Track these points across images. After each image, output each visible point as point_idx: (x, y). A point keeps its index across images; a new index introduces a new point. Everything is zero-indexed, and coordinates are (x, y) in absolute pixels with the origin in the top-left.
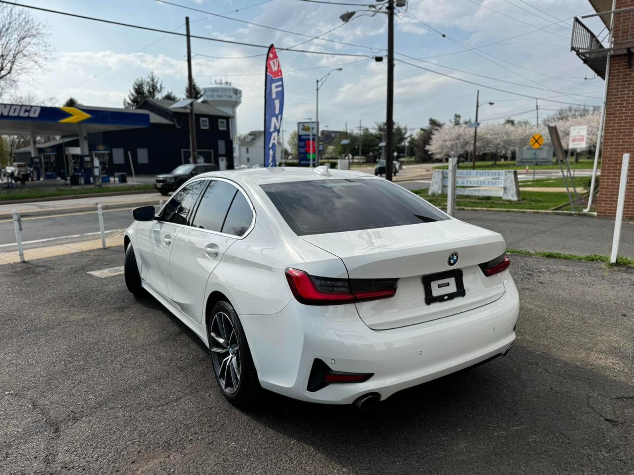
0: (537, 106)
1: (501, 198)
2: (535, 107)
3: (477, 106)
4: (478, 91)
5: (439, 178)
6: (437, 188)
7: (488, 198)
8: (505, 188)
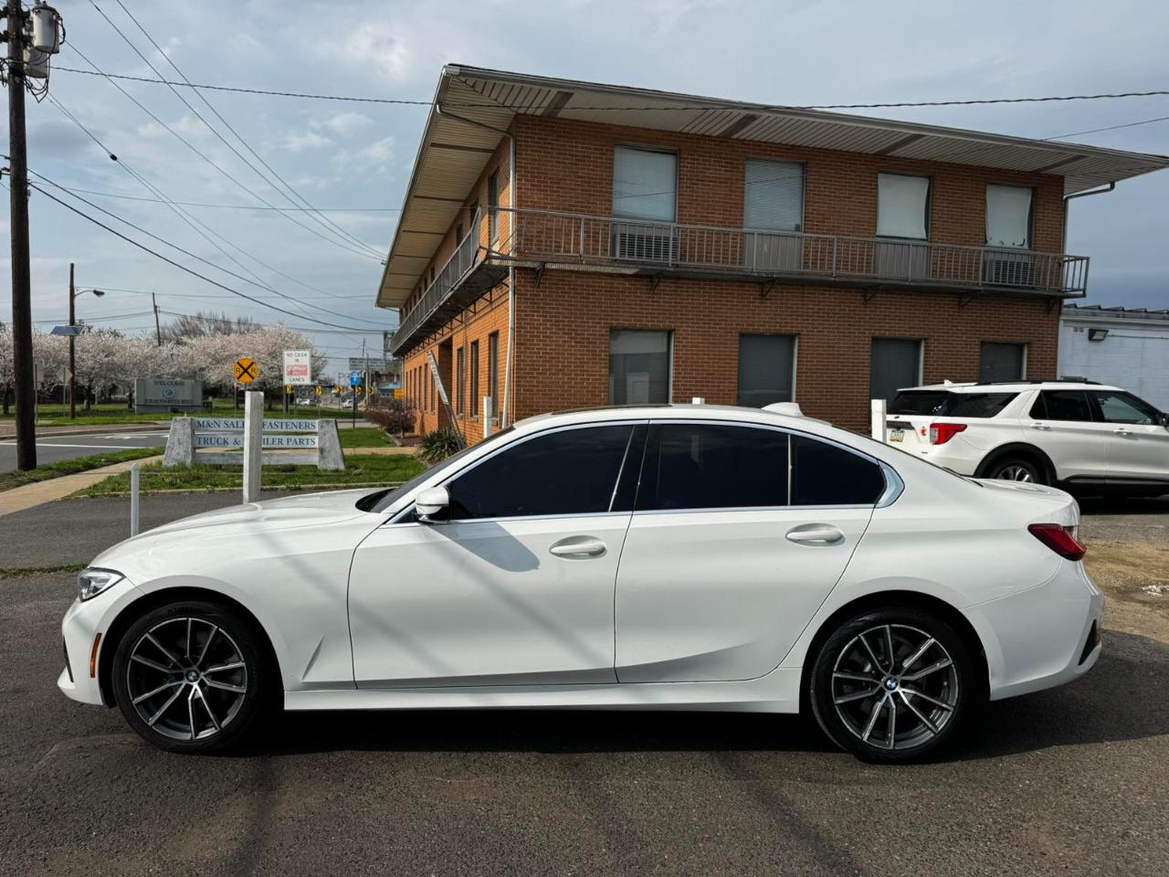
0: (155, 307)
1: (315, 466)
2: (153, 309)
3: (72, 296)
4: (72, 265)
5: (184, 434)
6: (182, 453)
7: (293, 468)
8: (322, 450)
